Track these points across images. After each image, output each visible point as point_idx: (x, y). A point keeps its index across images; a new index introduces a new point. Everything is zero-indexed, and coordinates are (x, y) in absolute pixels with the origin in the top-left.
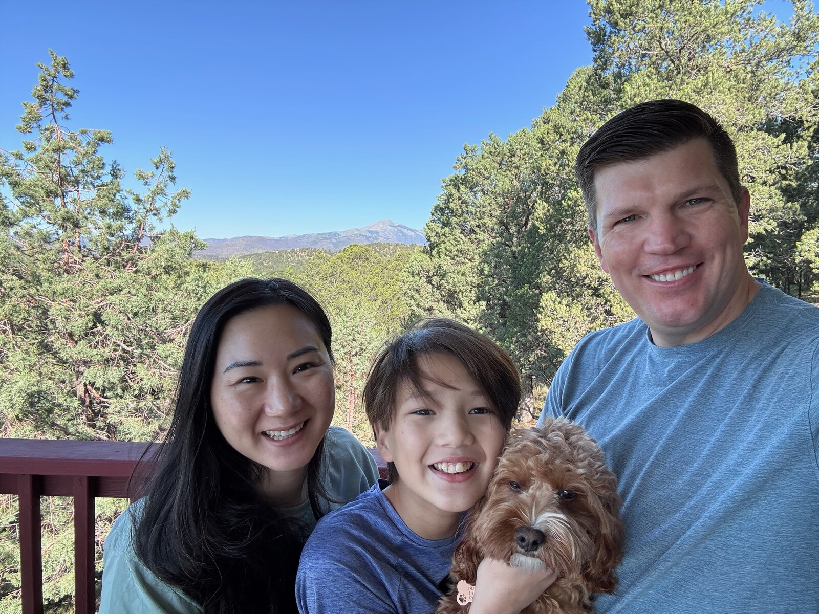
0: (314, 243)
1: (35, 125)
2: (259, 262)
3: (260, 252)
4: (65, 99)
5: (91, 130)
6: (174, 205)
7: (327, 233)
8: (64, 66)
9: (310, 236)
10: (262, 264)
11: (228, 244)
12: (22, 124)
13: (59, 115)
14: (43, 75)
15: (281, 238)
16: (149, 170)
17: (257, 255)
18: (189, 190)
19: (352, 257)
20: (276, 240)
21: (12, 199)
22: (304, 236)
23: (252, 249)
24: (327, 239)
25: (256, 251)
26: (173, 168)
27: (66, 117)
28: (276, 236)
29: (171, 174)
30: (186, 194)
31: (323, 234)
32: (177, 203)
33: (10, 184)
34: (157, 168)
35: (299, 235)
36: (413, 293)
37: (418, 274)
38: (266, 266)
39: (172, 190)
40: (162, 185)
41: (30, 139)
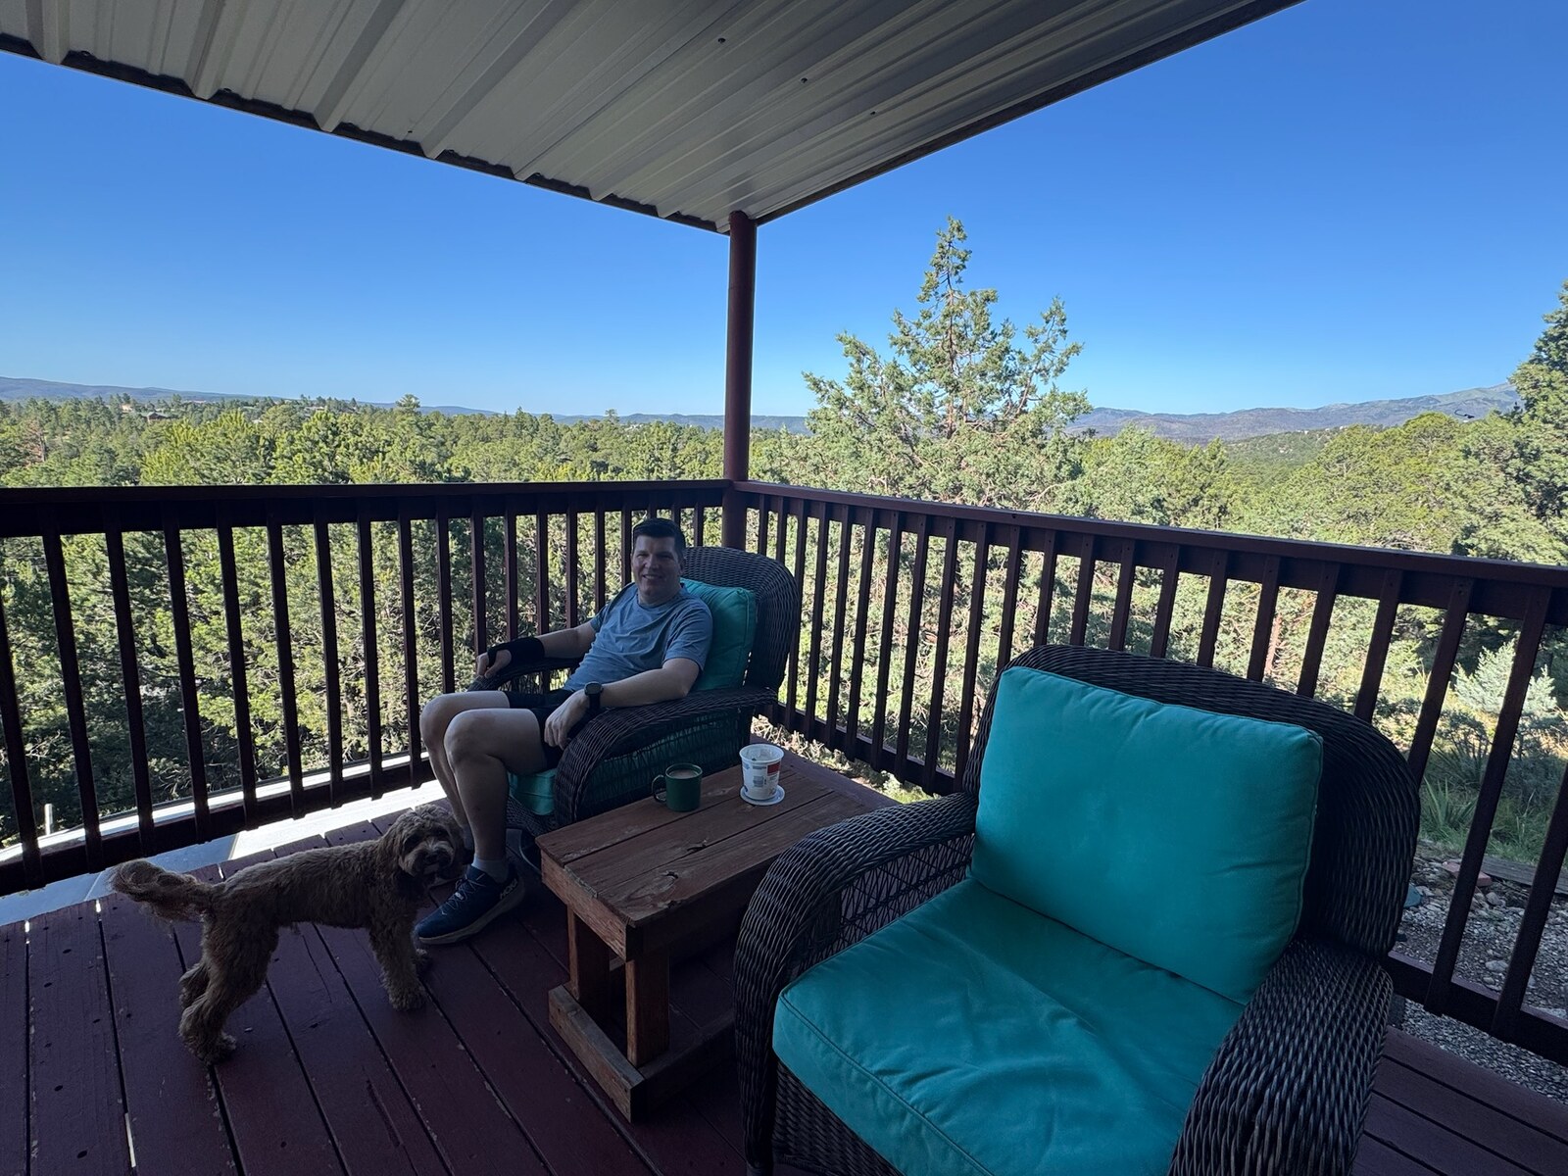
0: (1381, 416)
1: (932, 293)
2: (1271, 448)
3: (1277, 432)
4: (960, 262)
5: (979, 291)
6: (1061, 362)
7: (1410, 400)
8: (959, 230)
9: (1373, 405)
10: (1275, 450)
11: (1225, 422)
12: (922, 294)
13: (954, 279)
14: (940, 241)
15: (1317, 410)
16: (1040, 325)
17: (1270, 437)
18: (1080, 344)
19: (1415, 435)
20: (1308, 414)
21: (909, 366)
22: (1362, 405)
23: (1262, 429)
24: (1409, 408)
25: (1269, 431)
26: (1064, 320)
27: (960, 281)
28: (1307, 407)
29: (1062, 328)
30: (1076, 349)
31: (1403, 400)
32: (1065, 359)
33: (908, 352)
34: (1047, 322)
35: (1351, 403)
36: (1461, 486)
37: (1477, 455)
38: (1283, 455)
39: (1061, 346)
40: (1050, 341)
41: (926, 306)
